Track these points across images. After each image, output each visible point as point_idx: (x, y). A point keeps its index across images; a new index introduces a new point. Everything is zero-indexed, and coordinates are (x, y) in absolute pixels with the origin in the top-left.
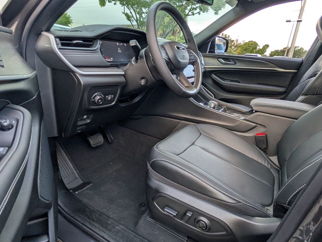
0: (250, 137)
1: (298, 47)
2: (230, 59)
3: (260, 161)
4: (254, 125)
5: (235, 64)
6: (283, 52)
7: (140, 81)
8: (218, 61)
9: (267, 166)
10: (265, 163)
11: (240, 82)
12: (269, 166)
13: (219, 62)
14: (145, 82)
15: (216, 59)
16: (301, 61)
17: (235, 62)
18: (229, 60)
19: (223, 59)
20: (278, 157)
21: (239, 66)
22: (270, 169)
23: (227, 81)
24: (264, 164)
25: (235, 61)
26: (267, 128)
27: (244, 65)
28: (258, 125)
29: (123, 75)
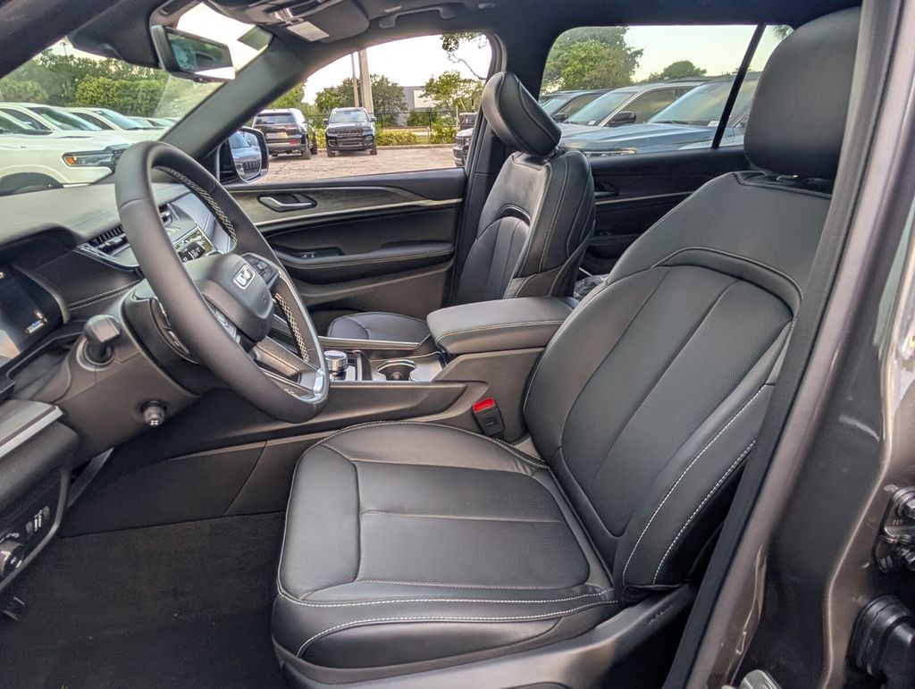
0: (461, 415)
1: (375, 76)
2: (296, 195)
3: (507, 469)
4: (461, 386)
5: (313, 206)
6: (345, 92)
7: (143, 417)
8: (262, 206)
9: (524, 473)
10: (517, 467)
11: (343, 251)
12: (528, 470)
13: (266, 208)
14: (160, 415)
15: (256, 200)
16: (463, 175)
17: (312, 199)
18: (295, 198)
19: (275, 195)
20: (533, 440)
21: (326, 210)
22: (534, 477)
23: (309, 256)
24: (516, 471)
25: (311, 196)
26: (490, 383)
27: (340, 204)
28: (469, 384)
29: (60, 420)
